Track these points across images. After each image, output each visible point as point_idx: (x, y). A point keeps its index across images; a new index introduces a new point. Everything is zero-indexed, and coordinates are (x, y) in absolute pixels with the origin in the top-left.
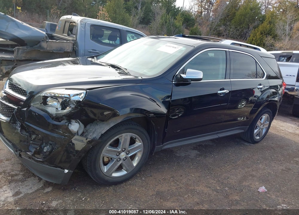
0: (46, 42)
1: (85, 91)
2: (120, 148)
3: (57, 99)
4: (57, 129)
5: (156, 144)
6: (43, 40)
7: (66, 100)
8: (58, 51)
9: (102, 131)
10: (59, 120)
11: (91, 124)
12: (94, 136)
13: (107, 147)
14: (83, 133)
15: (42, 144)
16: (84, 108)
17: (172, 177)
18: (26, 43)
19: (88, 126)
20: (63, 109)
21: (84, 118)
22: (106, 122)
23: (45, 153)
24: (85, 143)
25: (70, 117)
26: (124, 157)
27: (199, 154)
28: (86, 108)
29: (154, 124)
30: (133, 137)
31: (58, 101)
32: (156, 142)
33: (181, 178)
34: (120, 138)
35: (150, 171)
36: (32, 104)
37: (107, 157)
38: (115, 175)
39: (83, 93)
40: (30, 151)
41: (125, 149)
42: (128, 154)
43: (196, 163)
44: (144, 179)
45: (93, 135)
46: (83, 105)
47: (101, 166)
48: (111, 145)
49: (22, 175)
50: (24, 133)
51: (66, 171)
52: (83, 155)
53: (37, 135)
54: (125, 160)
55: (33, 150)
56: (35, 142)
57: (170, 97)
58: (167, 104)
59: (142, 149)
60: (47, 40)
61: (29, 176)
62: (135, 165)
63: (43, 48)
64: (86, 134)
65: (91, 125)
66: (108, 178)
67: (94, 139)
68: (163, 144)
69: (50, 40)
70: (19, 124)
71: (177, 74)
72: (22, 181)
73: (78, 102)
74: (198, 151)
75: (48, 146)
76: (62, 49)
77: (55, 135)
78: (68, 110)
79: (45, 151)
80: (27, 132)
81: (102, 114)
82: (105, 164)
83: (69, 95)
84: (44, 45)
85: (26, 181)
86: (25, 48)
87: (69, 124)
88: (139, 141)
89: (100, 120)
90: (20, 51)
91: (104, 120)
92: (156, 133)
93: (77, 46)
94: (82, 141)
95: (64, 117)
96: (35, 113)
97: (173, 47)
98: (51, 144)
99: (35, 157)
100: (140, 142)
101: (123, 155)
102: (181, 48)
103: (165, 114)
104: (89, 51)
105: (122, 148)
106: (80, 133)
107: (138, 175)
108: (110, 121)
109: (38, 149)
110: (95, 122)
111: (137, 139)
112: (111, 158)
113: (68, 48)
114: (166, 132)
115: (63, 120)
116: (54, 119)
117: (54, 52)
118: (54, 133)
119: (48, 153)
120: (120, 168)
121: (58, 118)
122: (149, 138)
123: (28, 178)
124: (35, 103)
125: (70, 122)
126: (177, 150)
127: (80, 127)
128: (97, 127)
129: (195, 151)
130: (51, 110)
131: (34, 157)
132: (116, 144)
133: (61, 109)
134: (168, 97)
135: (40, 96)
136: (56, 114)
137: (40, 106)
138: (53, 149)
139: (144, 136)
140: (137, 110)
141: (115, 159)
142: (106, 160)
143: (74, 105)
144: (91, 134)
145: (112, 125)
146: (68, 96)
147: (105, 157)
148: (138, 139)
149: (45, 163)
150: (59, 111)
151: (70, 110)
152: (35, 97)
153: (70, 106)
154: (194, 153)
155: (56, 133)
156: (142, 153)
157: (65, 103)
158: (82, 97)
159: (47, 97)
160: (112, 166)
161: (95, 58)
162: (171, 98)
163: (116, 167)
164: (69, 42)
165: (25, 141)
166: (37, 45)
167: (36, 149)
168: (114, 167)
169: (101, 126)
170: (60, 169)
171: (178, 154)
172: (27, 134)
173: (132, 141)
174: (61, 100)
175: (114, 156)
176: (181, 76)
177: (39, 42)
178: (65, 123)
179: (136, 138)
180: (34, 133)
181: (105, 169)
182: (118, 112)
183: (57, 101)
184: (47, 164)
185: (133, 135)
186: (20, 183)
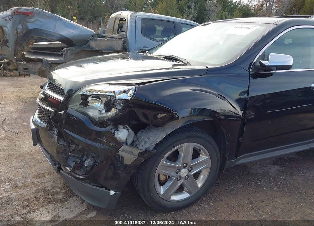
0: (94, 40)
1: (134, 87)
2: (179, 163)
3: (100, 99)
4: (100, 137)
5: (227, 158)
6: (91, 39)
7: (111, 99)
8: (108, 50)
9: (157, 139)
10: (104, 126)
11: (143, 130)
12: (147, 146)
13: (164, 162)
14: (133, 142)
15: (83, 156)
16: (133, 109)
17: (251, 203)
18: (74, 43)
19: (139, 134)
20: (108, 111)
21: (134, 122)
22: (161, 128)
23: (86, 168)
24: (136, 156)
25: (116, 122)
26: (185, 175)
27: (282, 170)
28: (136, 110)
29: (224, 131)
30: (197, 149)
31: (102, 102)
32: (227, 156)
33: (263, 205)
34: (180, 149)
35: (220, 193)
36: (70, 106)
37: (164, 175)
38: (175, 198)
39: (132, 89)
40: (69, 166)
41: (186, 164)
42: (190, 171)
43: (281, 183)
44: (212, 204)
45: (145, 144)
46: (132, 105)
47: (157, 187)
48: (168, 158)
49: (63, 194)
50: (62, 142)
51: (112, 193)
52: (133, 171)
53: (76, 145)
54: (187, 179)
55: (73, 164)
56: (74, 154)
57: (248, 92)
58: (243, 103)
59: (209, 164)
60: (96, 39)
61: (71, 195)
62: (200, 185)
63: (92, 48)
64: (137, 143)
65: (142, 132)
66: (167, 202)
67: (147, 150)
68: (236, 157)
69: (98, 39)
70: (55, 131)
71: (255, 61)
72: (63, 201)
73: (126, 101)
74: (280, 167)
75: (90, 160)
76: (112, 48)
77: (97, 145)
78: (113, 112)
79: (86, 165)
80: (65, 141)
81: (155, 116)
82: (162, 183)
83: (114, 92)
84: (93, 44)
85: (67, 201)
86: (73, 48)
87: (116, 131)
88: (205, 153)
89: (153, 125)
90: (69, 53)
91: (158, 125)
92: (227, 143)
93: (128, 44)
94: (132, 152)
95: (109, 122)
96: (73, 116)
97: (246, 28)
98: (93, 157)
99: (75, 173)
100: (207, 156)
101: (184, 172)
102: (257, 27)
103: (240, 117)
104: (140, 48)
105: (183, 163)
106: (130, 142)
107: (204, 199)
108: (166, 126)
109: (79, 162)
110: (148, 127)
111: (202, 151)
112: (169, 177)
113: (118, 47)
114: (240, 142)
115: (108, 126)
116: (98, 125)
117: (103, 51)
118: (96, 142)
119: (89, 169)
120: (181, 190)
121: (102, 123)
122: (217, 150)
123: (70, 197)
124: (74, 105)
125: (116, 129)
126: (252, 165)
127: (129, 134)
128: (150, 134)
129: (276, 166)
130: (92, 113)
131: (73, 174)
132: (175, 157)
133: (105, 111)
134: (244, 93)
135: (78, 95)
136: (99, 118)
137: (80, 108)
138: (95, 163)
139: (212, 147)
140: (202, 111)
141: (174, 177)
142: (162, 178)
143: (121, 105)
144: (143, 143)
145: (169, 131)
146: (113, 94)
147: (161, 175)
148: (204, 151)
149: (86, 181)
150: (102, 113)
151: (116, 112)
152: (73, 97)
153: (116, 107)
154: (275, 169)
155: (99, 143)
156: (209, 169)
157: (110, 103)
158: (130, 95)
159: (87, 96)
160: (171, 186)
161: (147, 52)
162: (248, 95)
163: (176, 188)
164: (118, 40)
165: (63, 153)
166: (85, 44)
167: (76, 162)
168: (173, 188)
169: (155, 133)
170: (104, 189)
171: (253, 171)
172: (65, 144)
173: (196, 154)
174: (104, 100)
175: (173, 174)
176: (261, 63)
177: (88, 41)
178: (111, 129)
179: (200, 150)
180: (73, 143)
181: (162, 190)
182: (177, 113)
183: (100, 102)
184: (89, 183)
185: (196, 146)
186: (60, 205)
